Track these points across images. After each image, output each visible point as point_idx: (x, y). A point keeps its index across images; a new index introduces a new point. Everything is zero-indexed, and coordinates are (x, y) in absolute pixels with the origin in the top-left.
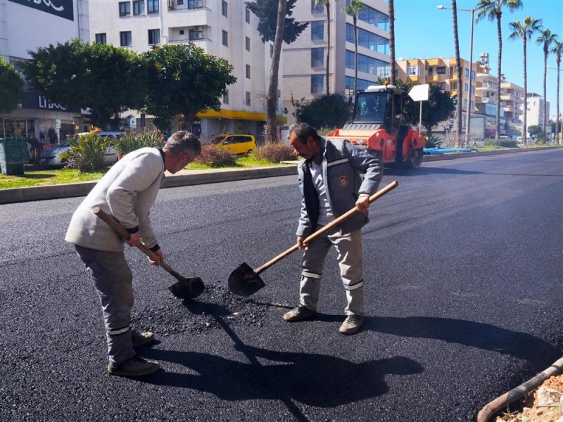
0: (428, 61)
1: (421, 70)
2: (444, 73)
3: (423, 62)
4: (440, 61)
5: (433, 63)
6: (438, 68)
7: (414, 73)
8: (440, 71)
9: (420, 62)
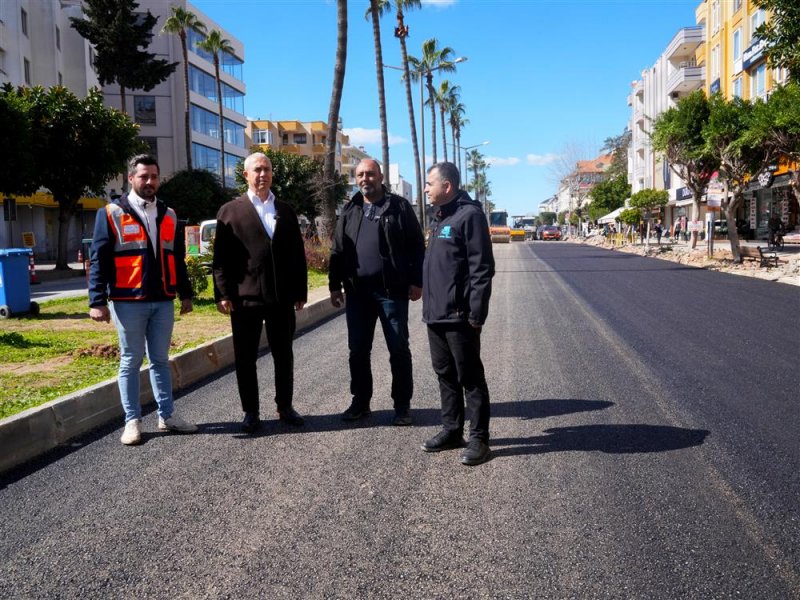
0: (282, 124)
1: (272, 137)
2: (305, 142)
3: (276, 125)
4: (299, 125)
5: (290, 128)
6: (296, 135)
7: (263, 141)
8: (299, 139)
9: (270, 125)
